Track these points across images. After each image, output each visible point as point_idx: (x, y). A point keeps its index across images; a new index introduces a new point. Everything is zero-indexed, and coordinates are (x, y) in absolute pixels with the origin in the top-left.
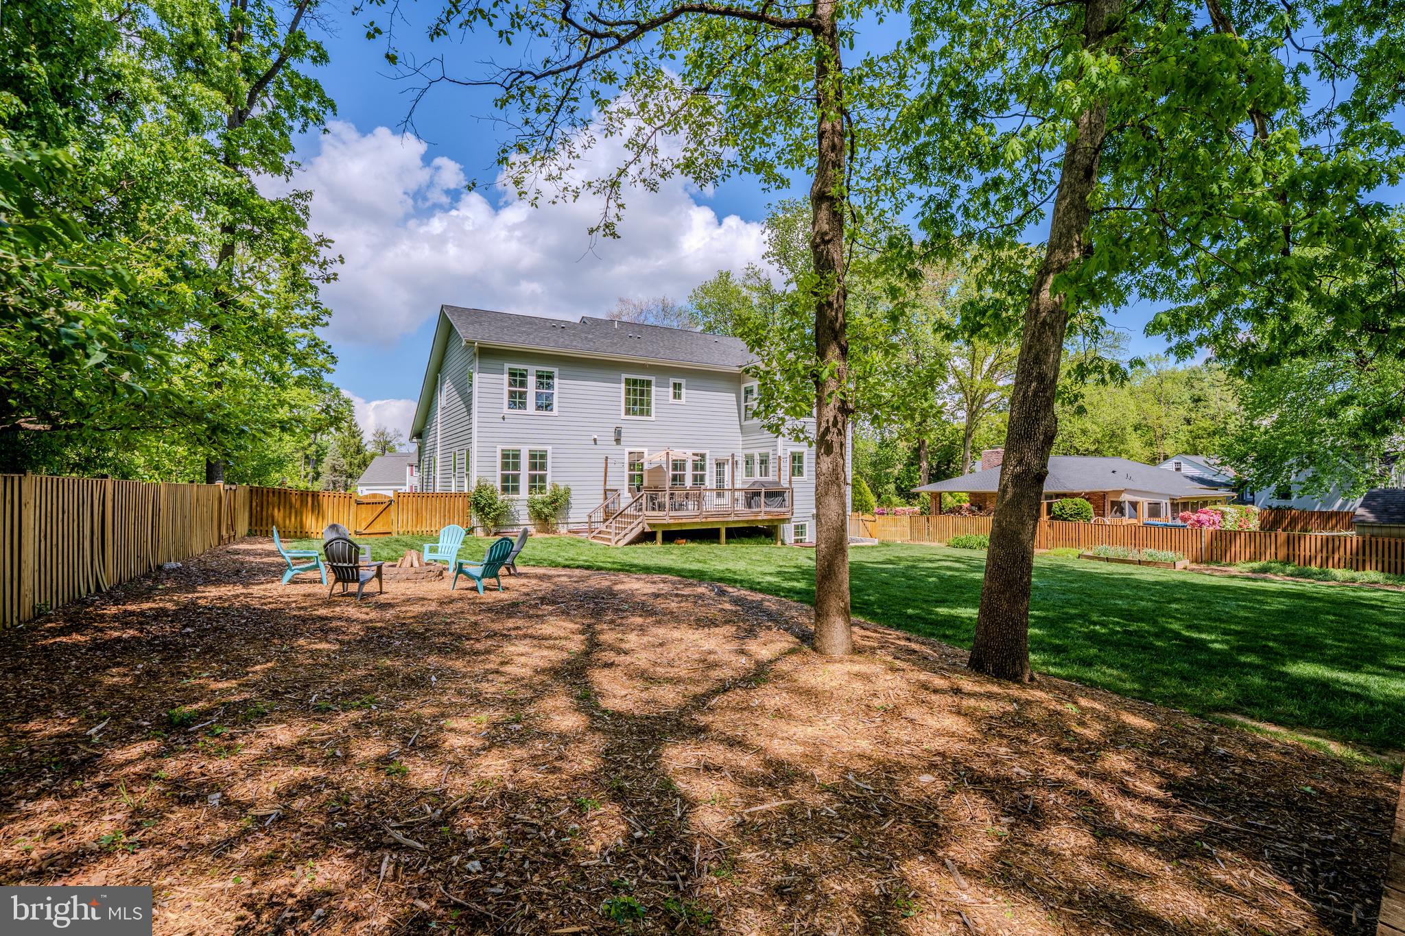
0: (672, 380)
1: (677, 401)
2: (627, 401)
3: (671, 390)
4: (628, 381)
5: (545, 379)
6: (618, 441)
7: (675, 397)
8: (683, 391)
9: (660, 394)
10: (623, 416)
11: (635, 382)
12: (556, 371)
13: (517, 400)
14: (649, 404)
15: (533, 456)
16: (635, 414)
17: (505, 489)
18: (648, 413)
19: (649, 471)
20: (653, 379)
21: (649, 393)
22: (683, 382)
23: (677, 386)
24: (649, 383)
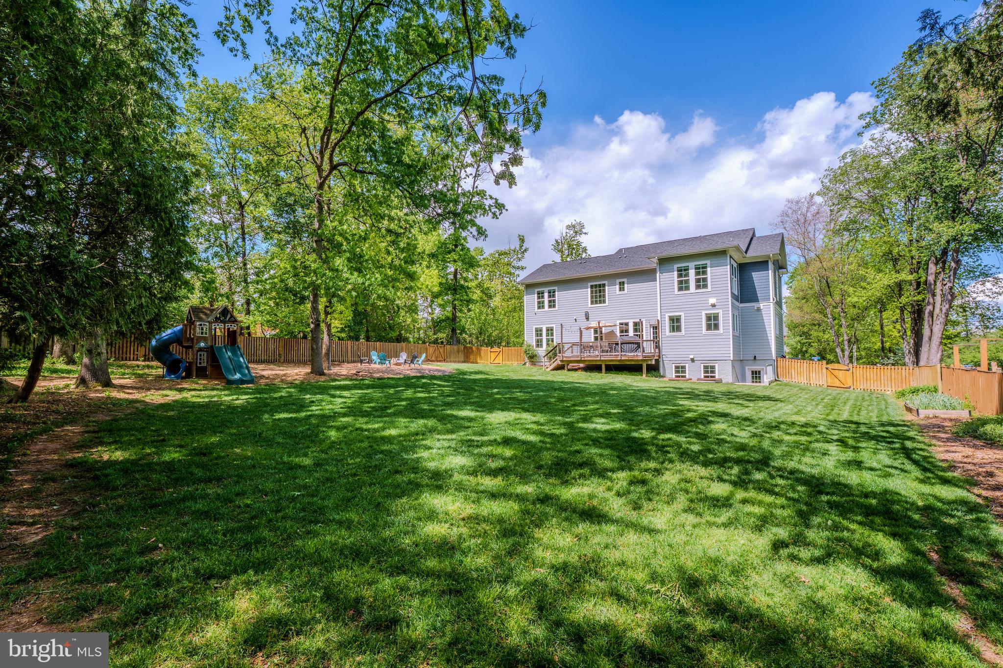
0: (618, 281)
1: (622, 292)
2: (592, 297)
3: (618, 287)
4: (592, 287)
5: (552, 294)
6: (587, 319)
7: (620, 290)
8: (626, 285)
9: (612, 291)
10: (590, 305)
11: (596, 286)
12: (556, 288)
13: (541, 305)
14: (604, 296)
15: (548, 330)
16: (596, 302)
17: (538, 346)
18: (604, 302)
19: (606, 334)
20: (606, 282)
21: (604, 291)
22: (625, 280)
23: (622, 284)
24: (604, 285)
